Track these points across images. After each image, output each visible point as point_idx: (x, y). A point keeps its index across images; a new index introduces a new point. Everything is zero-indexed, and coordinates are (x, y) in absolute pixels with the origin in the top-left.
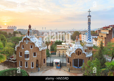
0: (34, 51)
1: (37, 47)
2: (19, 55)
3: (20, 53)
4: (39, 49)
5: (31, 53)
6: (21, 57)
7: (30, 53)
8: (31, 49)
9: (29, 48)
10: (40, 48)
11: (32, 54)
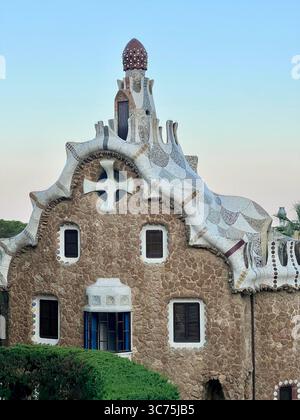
0: (183, 283)
1: (211, 249)
2: (27, 332)
3: (36, 310)
4: (229, 266)
5: (153, 302)
6: (52, 342)
7: (136, 300)
8: (153, 268)
9: (129, 254)
10: (237, 258)
11: (162, 316)
